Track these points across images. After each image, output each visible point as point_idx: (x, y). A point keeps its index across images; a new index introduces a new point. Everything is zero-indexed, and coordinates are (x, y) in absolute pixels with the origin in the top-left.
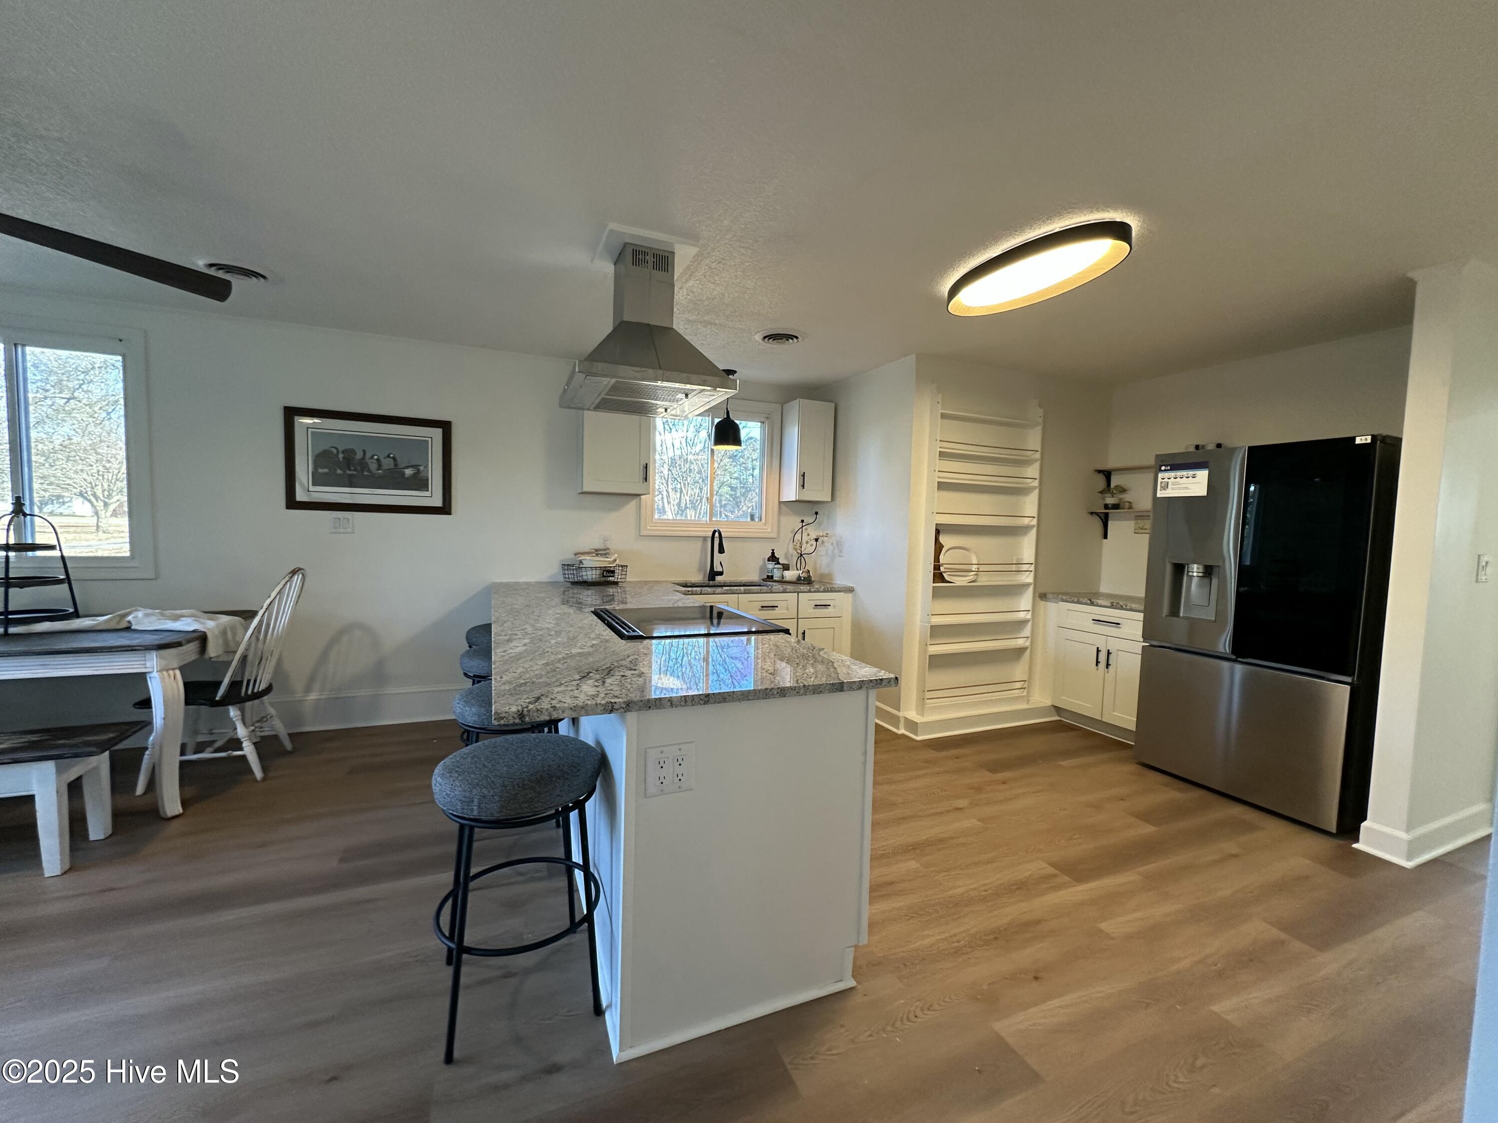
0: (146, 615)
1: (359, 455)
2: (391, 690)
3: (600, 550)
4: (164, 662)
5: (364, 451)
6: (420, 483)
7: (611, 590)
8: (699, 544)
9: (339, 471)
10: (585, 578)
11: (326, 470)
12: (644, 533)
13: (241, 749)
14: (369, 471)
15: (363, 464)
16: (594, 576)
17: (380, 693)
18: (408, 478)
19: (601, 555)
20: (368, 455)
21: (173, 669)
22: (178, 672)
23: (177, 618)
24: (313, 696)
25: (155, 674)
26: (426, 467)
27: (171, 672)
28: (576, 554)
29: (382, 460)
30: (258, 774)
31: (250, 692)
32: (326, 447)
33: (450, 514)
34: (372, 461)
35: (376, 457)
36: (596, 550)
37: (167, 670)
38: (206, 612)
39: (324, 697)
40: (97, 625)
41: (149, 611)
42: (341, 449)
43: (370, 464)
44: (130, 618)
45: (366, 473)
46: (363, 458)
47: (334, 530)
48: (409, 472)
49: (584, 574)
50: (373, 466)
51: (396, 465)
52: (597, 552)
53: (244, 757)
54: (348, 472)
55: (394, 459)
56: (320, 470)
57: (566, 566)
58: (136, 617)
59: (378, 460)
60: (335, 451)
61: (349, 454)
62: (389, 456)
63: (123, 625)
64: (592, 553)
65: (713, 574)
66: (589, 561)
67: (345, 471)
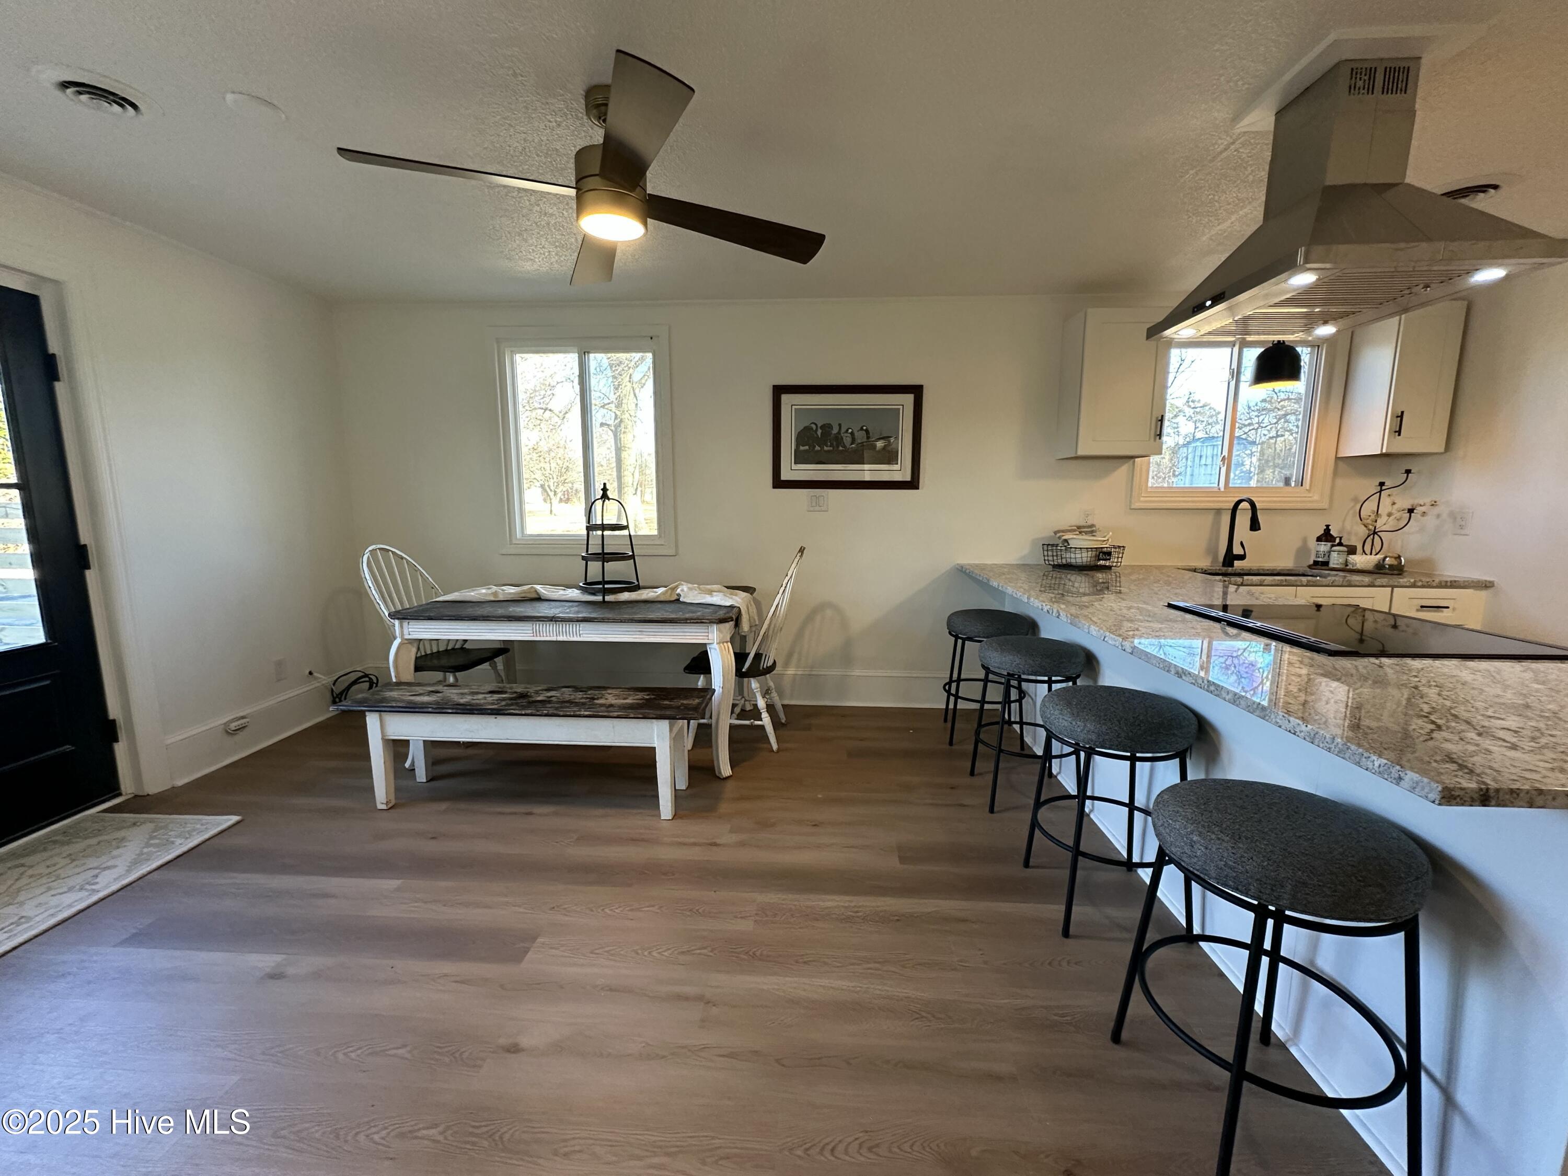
0: (690, 589)
1: (835, 431)
2: (857, 672)
3: (1084, 527)
4: (721, 636)
5: (840, 425)
6: (890, 457)
7: (1100, 576)
8: (1210, 517)
9: (817, 448)
10: (1073, 561)
11: (807, 447)
12: (1137, 505)
13: (761, 720)
14: (844, 446)
15: (838, 439)
16: (1085, 560)
17: (848, 674)
18: (879, 451)
19: (1086, 533)
20: (843, 430)
21: (727, 642)
22: (729, 644)
23: (710, 592)
24: (791, 671)
25: (715, 646)
26: (897, 438)
27: (725, 644)
28: (1056, 533)
29: (856, 434)
30: (775, 746)
31: (765, 667)
32: (807, 424)
33: (917, 488)
34: (846, 435)
35: (850, 431)
36: (1079, 527)
37: (723, 643)
38: (728, 587)
39: (799, 673)
40: (658, 596)
41: (690, 585)
42: (819, 425)
43: (844, 438)
44: (679, 591)
45: (841, 448)
46: (839, 433)
47: (812, 509)
48: (880, 444)
49: (1073, 555)
50: (847, 440)
51: (868, 438)
52: (1080, 530)
53: (763, 727)
54: (826, 448)
55: (867, 431)
56: (802, 448)
57: (1049, 546)
58: (682, 590)
59: (852, 433)
60: (814, 427)
61: (827, 428)
62: (862, 429)
63: (674, 597)
64: (1075, 531)
65: (1230, 558)
66: (1078, 541)
67: (822, 448)
